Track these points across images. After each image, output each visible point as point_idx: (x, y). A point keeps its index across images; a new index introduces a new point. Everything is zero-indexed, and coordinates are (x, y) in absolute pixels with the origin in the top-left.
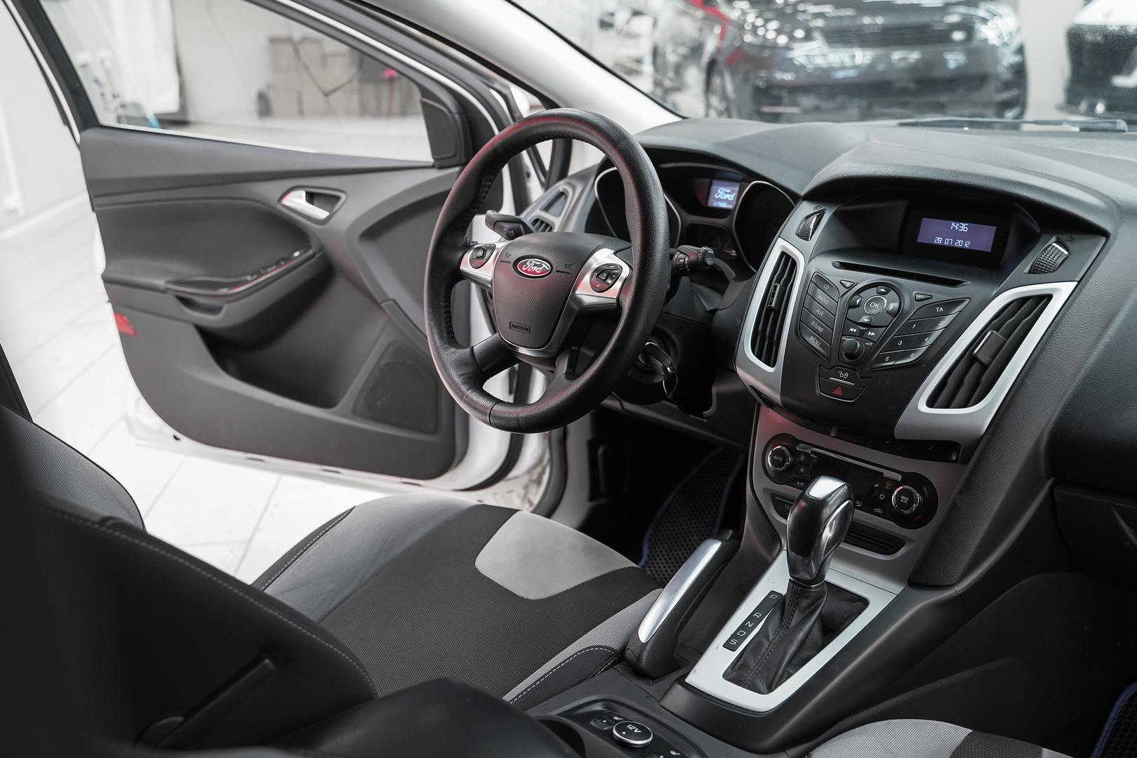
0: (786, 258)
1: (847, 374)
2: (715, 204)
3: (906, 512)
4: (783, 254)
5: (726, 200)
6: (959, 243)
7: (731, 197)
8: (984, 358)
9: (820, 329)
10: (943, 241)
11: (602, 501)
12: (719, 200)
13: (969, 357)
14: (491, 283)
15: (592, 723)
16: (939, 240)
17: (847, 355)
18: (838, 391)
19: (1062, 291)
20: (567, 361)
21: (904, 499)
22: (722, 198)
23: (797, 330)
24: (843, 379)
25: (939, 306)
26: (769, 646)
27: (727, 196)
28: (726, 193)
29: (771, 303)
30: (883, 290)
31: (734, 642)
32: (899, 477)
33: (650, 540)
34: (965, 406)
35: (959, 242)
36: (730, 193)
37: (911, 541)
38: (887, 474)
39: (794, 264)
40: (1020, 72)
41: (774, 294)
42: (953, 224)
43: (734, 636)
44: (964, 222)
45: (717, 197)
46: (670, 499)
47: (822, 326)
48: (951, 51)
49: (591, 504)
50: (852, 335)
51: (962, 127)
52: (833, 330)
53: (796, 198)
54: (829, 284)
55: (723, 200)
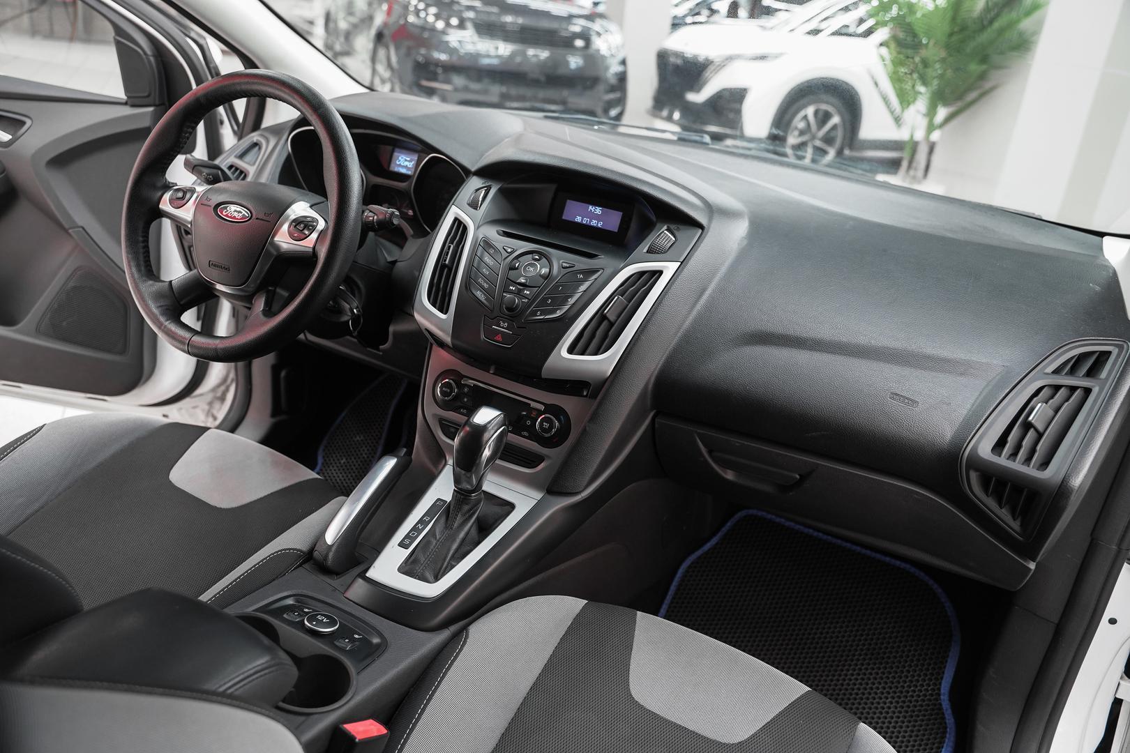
0: (458, 223)
1: (506, 324)
2: (396, 169)
3: (546, 435)
4: (456, 219)
5: (406, 167)
6: (594, 223)
7: (410, 165)
8: (612, 317)
9: (486, 286)
10: (582, 220)
11: (283, 417)
12: (400, 165)
13: (600, 316)
14: (191, 223)
15: (285, 616)
16: (578, 219)
17: (507, 308)
18: (499, 338)
19: (669, 268)
20: (264, 299)
21: (546, 425)
22: (402, 164)
23: (467, 284)
24: (503, 328)
25: (580, 273)
26: (436, 544)
27: (407, 163)
28: (406, 160)
29: (445, 260)
30: (537, 257)
31: (407, 542)
32: (542, 408)
33: (324, 450)
34: (596, 354)
35: (594, 221)
36: (410, 161)
37: (549, 457)
38: (533, 404)
39: (465, 228)
40: (622, 78)
41: (448, 253)
42: (590, 207)
43: (407, 536)
44: (599, 206)
45: (398, 163)
46: (343, 415)
47: (487, 283)
48: (573, 55)
49: (273, 420)
50: (511, 292)
51: (593, 125)
52: (496, 287)
53: (468, 173)
54: (494, 248)
55: (403, 167)
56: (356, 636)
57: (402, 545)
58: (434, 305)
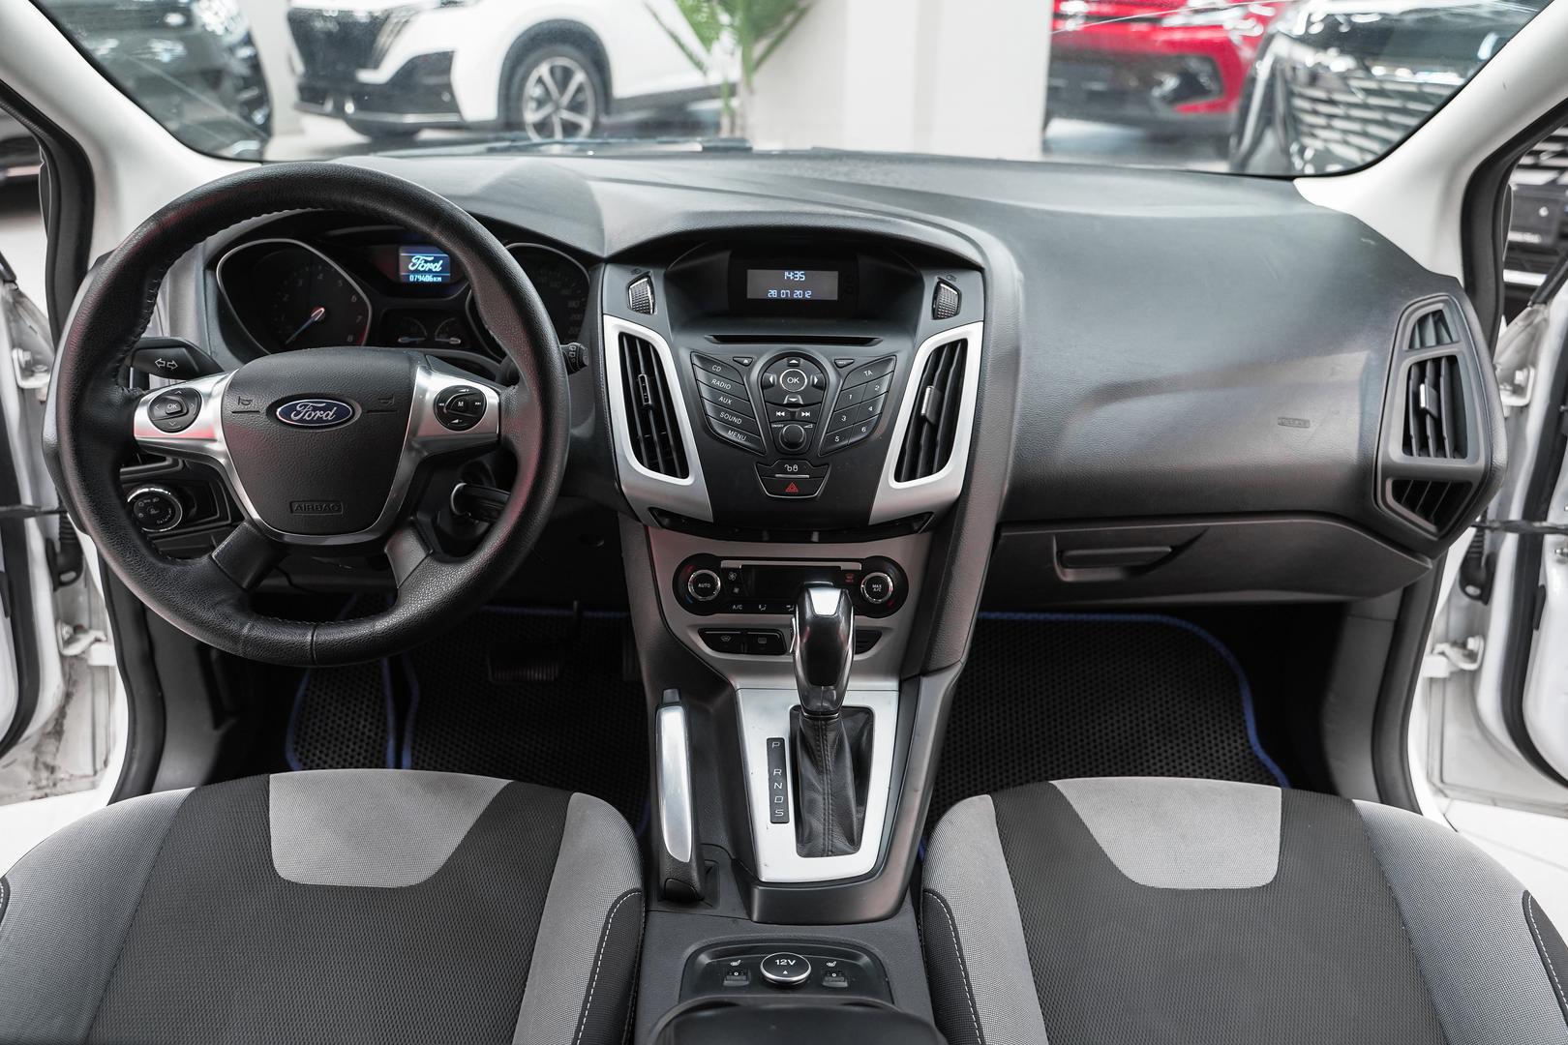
0: (627, 340)
1: (796, 467)
2: (413, 278)
4: (621, 335)
5: (430, 271)
6: (798, 294)
7: (440, 267)
8: (932, 419)
9: (737, 420)
10: (779, 293)
12: (417, 271)
13: (917, 420)
15: (726, 983)
16: (773, 294)
17: (786, 444)
18: (792, 488)
19: (973, 334)
21: (877, 587)
22: (420, 268)
23: (702, 428)
24: (793, 473)
25: (867, 369)
26: (824, 799)
27: (427, 266)
28: (426, 262)
29: (647, 400)
30: (794, 361)
31: (780, 813)
32: (859, 566)
35: (798, 293)
36: (433, 262)
37: (887, 629)
38: (844, 566)
40: (255, 63)
41: (645, 388)
42: (786, 273)
43: (773, 806)
44: (799, 270)
45: (412, 269)
47: (737, 417)
48: (161, 38)
49: (216, 735)
50: (782, 420)
52: (755, 418)
54: (718, 365)
55: (424, 272)
56: (830, 965)
57: (777, 819)
58: (654, 467)
